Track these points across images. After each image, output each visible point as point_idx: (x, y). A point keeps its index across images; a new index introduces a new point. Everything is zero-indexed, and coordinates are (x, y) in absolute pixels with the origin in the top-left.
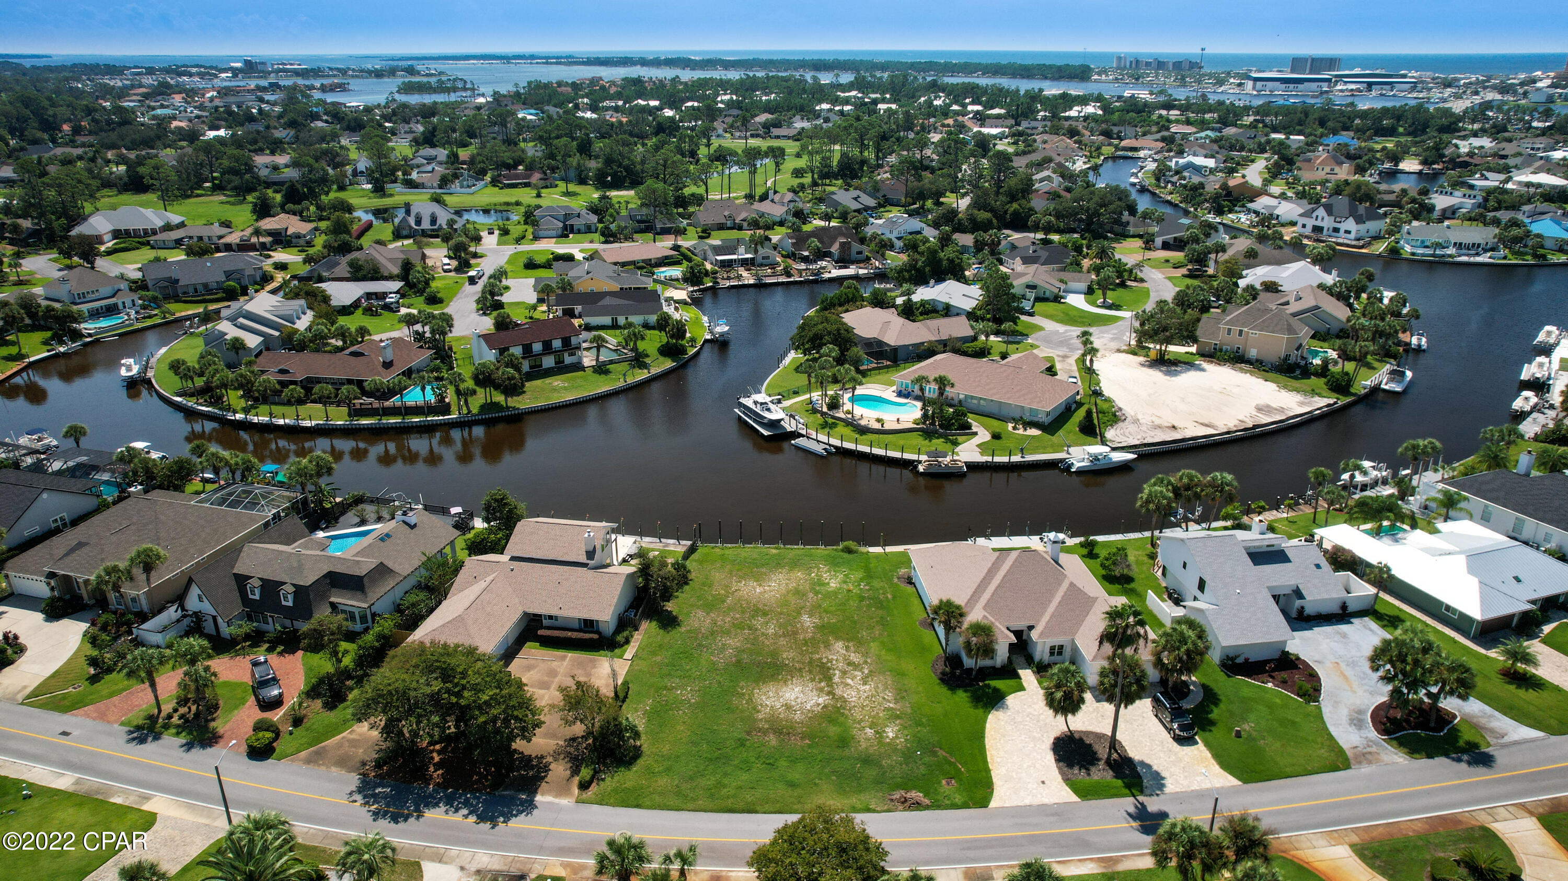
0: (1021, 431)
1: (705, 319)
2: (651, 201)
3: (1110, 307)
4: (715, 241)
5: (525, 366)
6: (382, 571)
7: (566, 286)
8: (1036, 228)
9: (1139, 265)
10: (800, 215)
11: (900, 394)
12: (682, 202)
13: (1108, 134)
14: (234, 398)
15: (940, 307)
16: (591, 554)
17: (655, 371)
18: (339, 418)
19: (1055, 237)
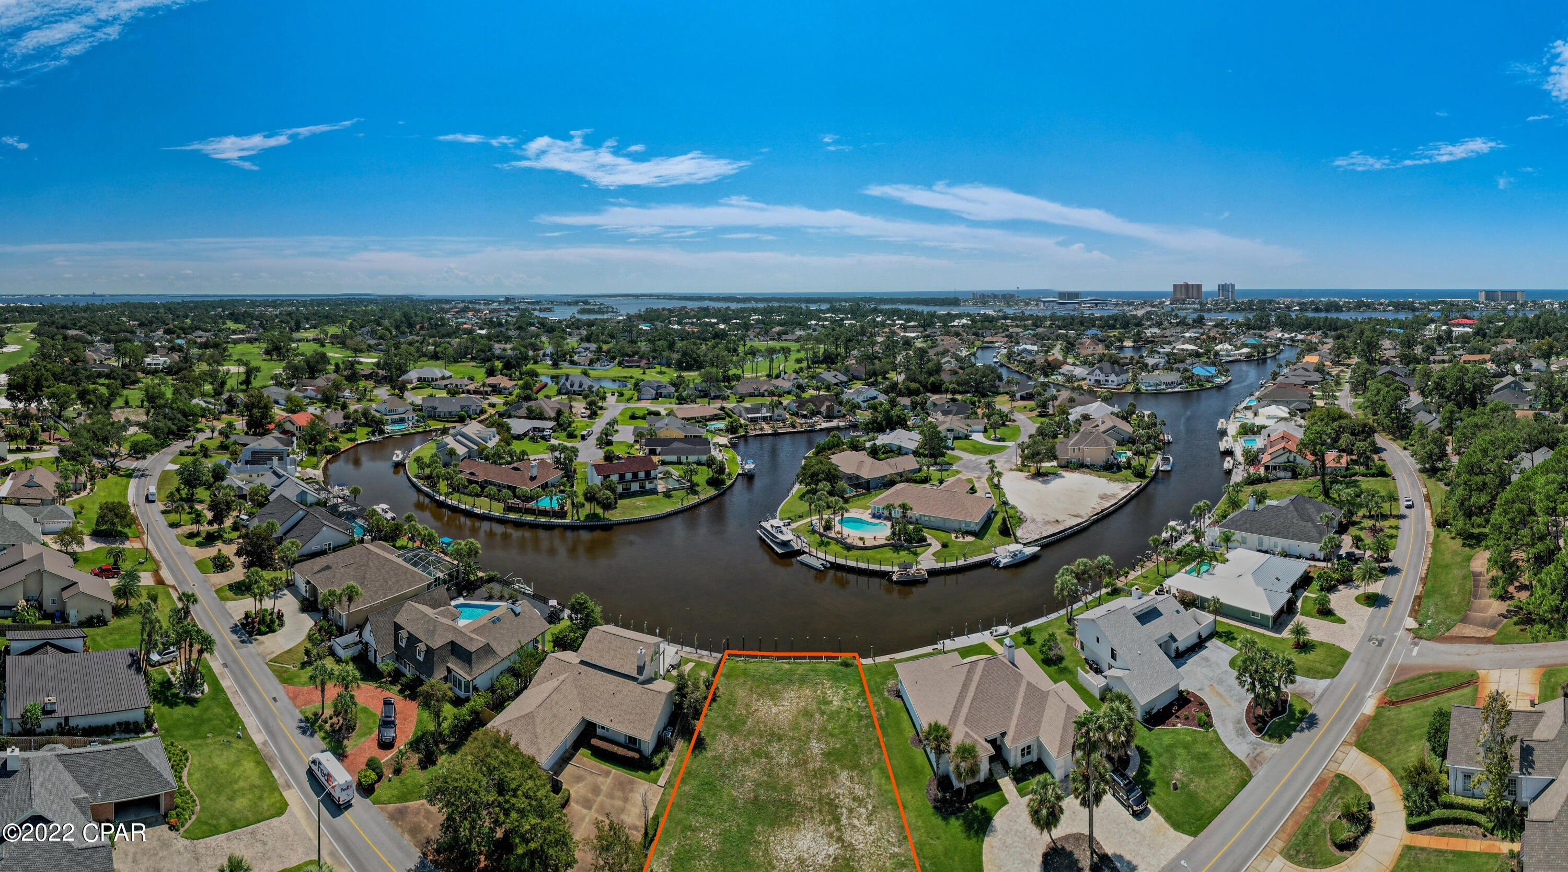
0: (961, 540)
1: (739, 458)
2: (708, 379)
3: (998, 440)
4: (747, 405)
5: (620, 489)
6: (487, 650)
7: (652, 433)
8: (947, 391)
9: (1011, 412)
10: (800, 387)
11: (874, 516)
12: (727, 379)
13: (976, 334)
14: (443, 486)
15: (895, 448)
16: (641, 670)
17: (703, 497)
18: (497, 510)
19: (959, 397)
